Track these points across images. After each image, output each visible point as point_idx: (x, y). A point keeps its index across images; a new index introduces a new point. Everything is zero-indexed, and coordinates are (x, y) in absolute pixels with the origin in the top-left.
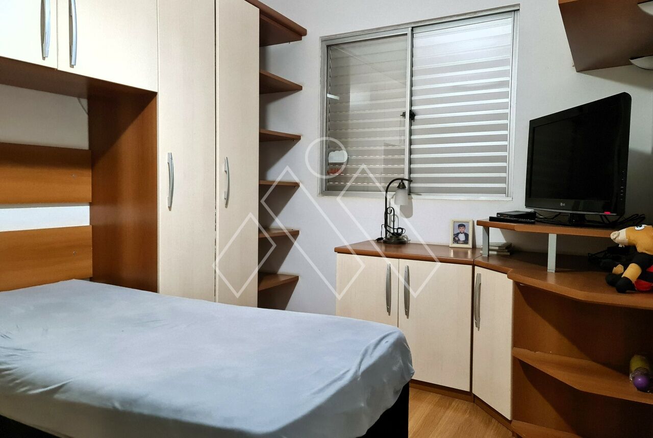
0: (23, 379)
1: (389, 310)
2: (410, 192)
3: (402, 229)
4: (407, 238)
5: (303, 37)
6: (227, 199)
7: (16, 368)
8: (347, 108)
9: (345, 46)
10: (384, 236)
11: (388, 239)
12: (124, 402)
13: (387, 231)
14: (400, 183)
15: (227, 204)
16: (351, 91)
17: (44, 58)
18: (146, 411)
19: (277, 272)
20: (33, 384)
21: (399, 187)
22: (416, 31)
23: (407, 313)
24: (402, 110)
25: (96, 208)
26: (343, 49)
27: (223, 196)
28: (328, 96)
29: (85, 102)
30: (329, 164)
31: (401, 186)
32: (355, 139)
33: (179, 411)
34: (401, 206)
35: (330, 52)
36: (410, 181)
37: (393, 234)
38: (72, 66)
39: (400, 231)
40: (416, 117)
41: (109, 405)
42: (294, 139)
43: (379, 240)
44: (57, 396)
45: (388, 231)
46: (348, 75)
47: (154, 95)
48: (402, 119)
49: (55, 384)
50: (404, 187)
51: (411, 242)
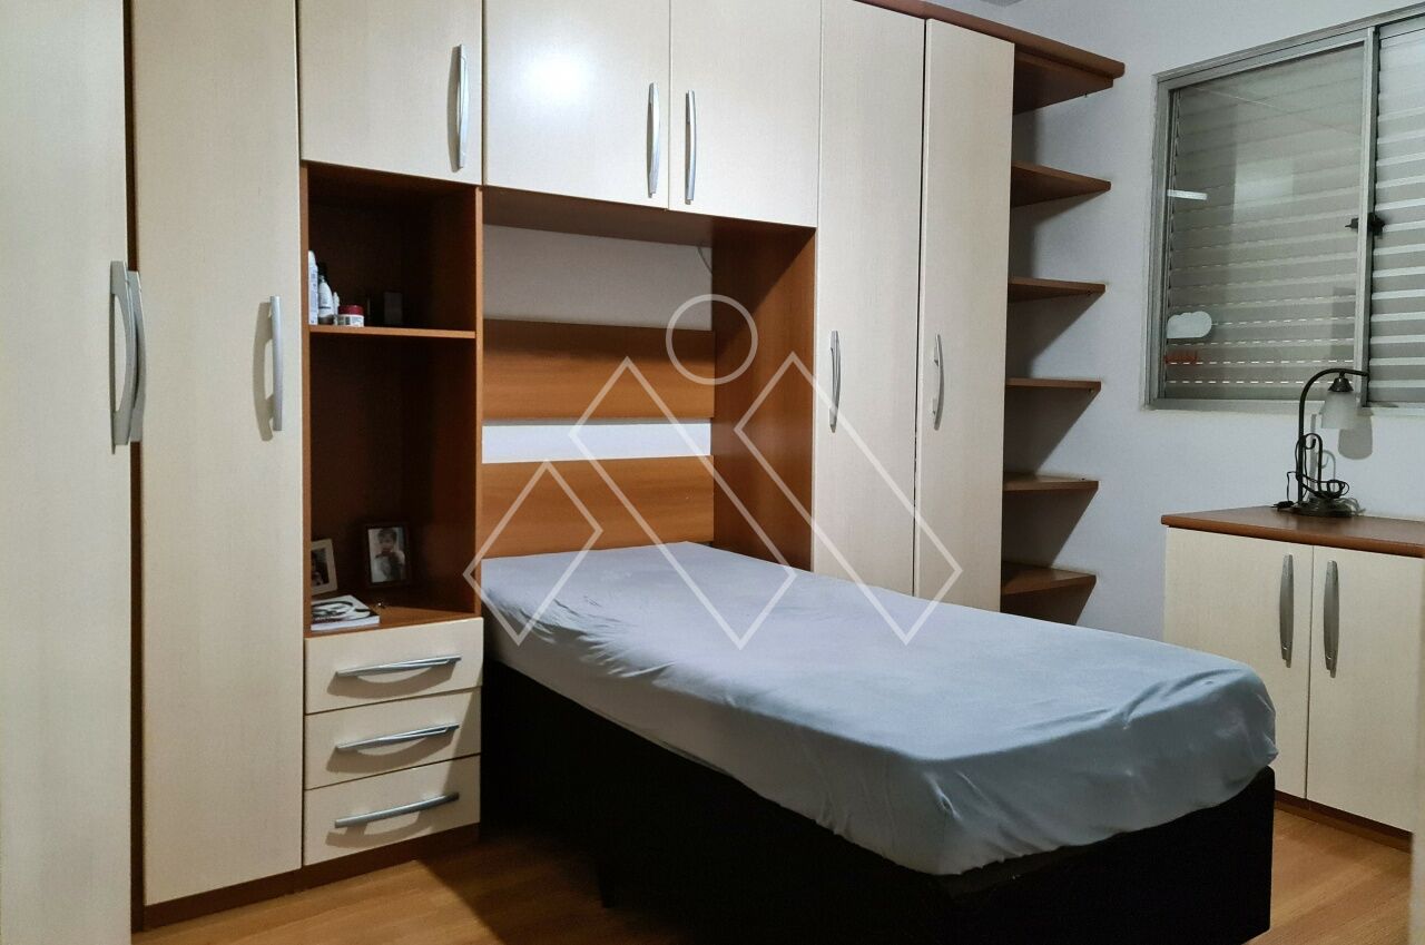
0: (619, 656)
1: (1287, 655)
2: (1368, 400)
3: (1342, 484)
4: (1357, 506)
5: (1116, 81)
6: (938, 414)
7: (606, 642)
8: (1227, 218)
9: (1229, 82)
10: (1294, 498)
11: (1305, 504)
12: (739, 697)
13: (1301, 486)
14: (1336, 380)
15: (937, 423)
16: (1237, 179)
17: (650, 195)
18: (767, 712)
19: (1051, 563)
20: (626, 664)
21: (1333, 389)
22: (1385, 33)
23: (1331, 665)
24: (1349, 215)
25: (719, 426)
26: (1221, 89)
27: (931, 408)
28: (1169, 195)
29: (707, 252)
30: (1166, 342)
31: (1342, 387)
32: (1244, 285)
33: (810, 715)
34: (1342, 431)
35: (1177, 101)
36: (1367, 374)
37: (1319, 494)
38: (688, 202)
39: (1335, 488)
40: (1388, 229)
41: (720, 698)
42: (1088, 294)
43: (1283, 507)
44: (657, 682)
45: (1306, 487)
46: (1233, 145)
47: (808, 233)
48: (1349, 233)
49: (654, 665)
50: (1346, 389)
51: (1365, 514)
